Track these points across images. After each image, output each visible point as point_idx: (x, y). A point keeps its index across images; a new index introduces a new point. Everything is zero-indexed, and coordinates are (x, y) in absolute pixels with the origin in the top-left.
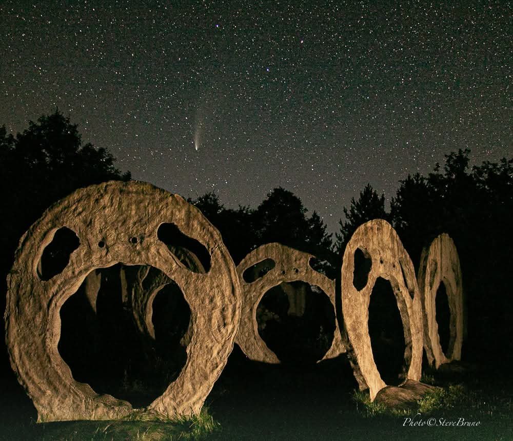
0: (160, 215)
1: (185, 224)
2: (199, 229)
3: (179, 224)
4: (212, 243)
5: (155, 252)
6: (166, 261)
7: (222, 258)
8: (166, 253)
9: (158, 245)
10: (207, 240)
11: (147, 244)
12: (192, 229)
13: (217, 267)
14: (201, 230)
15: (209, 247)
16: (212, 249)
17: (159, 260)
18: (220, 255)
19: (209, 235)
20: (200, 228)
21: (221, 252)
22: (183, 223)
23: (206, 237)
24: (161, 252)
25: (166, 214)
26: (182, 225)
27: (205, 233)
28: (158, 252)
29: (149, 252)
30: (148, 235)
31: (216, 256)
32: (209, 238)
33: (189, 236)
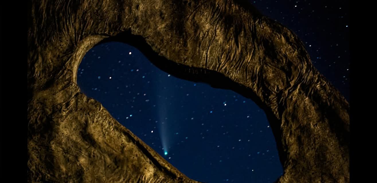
0: (80, 12)
1: (170, 27)
2: (220, 39)
3: (150, 32)
4: (277, 76)
5: (74, 138)
6: (117, 161)
7: (321, 120)
8: (115, 134)
9: (83, 110)
10: (257, 68)
11: (44, 112)
12: (197, 41)
13: (310, 154)
14: (227, 39)
15: (267, 92)
16: (280, 94)
17: (92, 162)
18: (313, 112)
19: (261, 53)
20: (226, 33)
21: (316, 98)
22: (161, 27)
23: (249, 58)
24: (95, 131)
25: (100, 7)
26: (158, 34)
27: (245, 48)
28: (87, 137)
29: (51, 138)
30: (44, 81)
31: (300, 115)
32: (263, 62)
33: (189, 63)
